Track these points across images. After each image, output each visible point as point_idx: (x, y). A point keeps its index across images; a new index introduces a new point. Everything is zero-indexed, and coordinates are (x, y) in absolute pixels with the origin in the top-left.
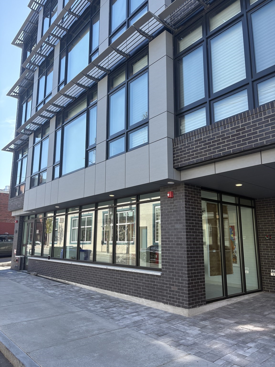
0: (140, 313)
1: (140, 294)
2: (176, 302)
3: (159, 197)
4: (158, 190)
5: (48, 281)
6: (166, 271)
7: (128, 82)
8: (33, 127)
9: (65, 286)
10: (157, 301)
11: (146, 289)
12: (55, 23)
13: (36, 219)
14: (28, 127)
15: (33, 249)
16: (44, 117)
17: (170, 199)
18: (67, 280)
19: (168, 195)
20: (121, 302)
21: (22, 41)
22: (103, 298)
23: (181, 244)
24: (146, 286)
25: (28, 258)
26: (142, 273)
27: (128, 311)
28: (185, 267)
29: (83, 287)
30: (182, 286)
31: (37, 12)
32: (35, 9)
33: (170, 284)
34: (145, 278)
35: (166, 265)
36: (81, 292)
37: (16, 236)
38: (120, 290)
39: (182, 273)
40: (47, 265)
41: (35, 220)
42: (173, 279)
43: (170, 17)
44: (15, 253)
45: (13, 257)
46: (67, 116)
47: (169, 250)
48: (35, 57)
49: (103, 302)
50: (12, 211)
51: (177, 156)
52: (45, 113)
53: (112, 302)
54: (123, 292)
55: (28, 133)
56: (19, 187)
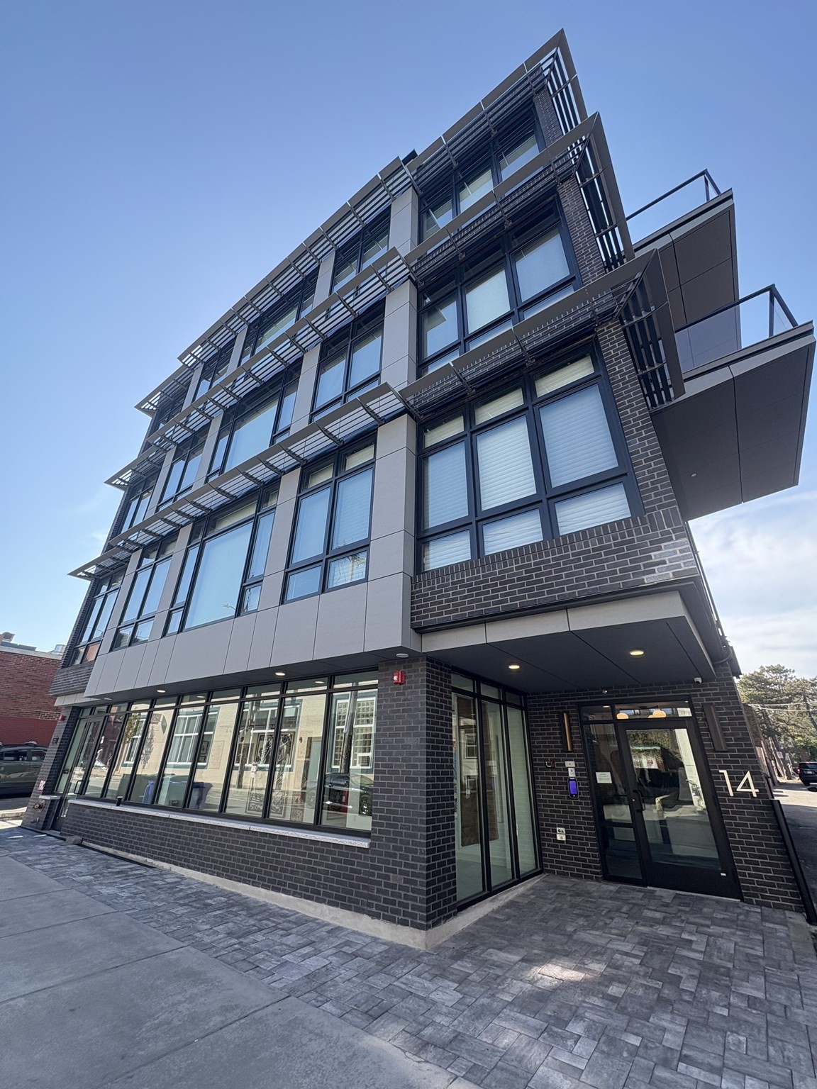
0: (319, 946)
1: (318, 893)
2: (398, 912)
3: (376, 682)
4: (375, 669)
5: (104, 860)
6: (378, 839)
7: (336, 481)
8: (144, 538)
9: (145, 874)
10: (356, 911)
11: (332, 881)
12: (221, 386)
13: (107, 715)
14: (133, 538)
15: (85, 781)
16: (169, 522)
17: (396, 686)
18: (151, 857)
19: (395, 678)
20: (274, 915)
21: (156, 406)
22: (232, 906)
23: (416, 780)
24: (333, 874)
25: (70, 801)
26: (328, 841)
27: (291, 940)
28: (420, 829)
29: (186, 876)
30: (414, 874)
31: (192, 369)
32: (189, 365)
33: (387, 870)
34: (332, 854)
35: (382, 825)
36: (181, 890)
37: (52, 751)
38: (274, 882)
39: (414, 843)
40: (110, 820)
41: (105, 717)
42: (394, 856)
43: (414, 399)
44: (42, 788)
45: (34, 799)
46: (214, 527)
47: (390, 791)
48: (174, 430)
49: (232, 916)
50: (57, 696)
51: (418, 607)
52: (173, 517)
53: (251, 916)
54: (280, 886)
55: (132, 547)
56: (87, 647)
